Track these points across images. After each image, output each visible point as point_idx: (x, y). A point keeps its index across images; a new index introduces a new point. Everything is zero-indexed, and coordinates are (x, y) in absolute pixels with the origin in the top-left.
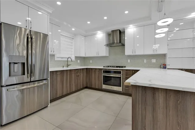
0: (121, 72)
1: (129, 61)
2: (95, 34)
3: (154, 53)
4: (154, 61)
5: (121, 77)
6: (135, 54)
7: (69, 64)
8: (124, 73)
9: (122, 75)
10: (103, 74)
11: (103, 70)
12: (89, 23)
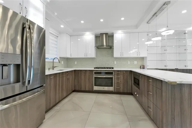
0: (113, 72)
1: (115, 63)
2: (83, 35)
3: (138, 56)
4: (136, 62)
5: (113, 78)
6: (122, 56)
7: (55, 66)
8: (115, 74)
9: (113, 76)
10: (94, 76)
11: (94, 72)
12: (82, 22)
